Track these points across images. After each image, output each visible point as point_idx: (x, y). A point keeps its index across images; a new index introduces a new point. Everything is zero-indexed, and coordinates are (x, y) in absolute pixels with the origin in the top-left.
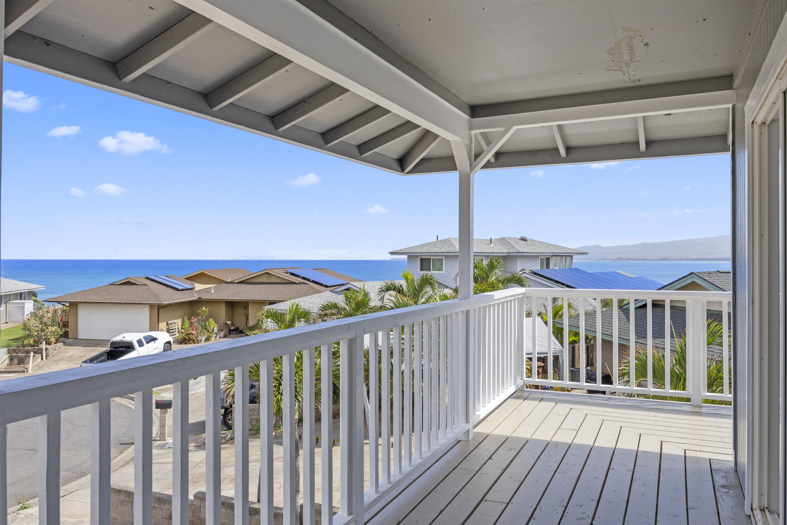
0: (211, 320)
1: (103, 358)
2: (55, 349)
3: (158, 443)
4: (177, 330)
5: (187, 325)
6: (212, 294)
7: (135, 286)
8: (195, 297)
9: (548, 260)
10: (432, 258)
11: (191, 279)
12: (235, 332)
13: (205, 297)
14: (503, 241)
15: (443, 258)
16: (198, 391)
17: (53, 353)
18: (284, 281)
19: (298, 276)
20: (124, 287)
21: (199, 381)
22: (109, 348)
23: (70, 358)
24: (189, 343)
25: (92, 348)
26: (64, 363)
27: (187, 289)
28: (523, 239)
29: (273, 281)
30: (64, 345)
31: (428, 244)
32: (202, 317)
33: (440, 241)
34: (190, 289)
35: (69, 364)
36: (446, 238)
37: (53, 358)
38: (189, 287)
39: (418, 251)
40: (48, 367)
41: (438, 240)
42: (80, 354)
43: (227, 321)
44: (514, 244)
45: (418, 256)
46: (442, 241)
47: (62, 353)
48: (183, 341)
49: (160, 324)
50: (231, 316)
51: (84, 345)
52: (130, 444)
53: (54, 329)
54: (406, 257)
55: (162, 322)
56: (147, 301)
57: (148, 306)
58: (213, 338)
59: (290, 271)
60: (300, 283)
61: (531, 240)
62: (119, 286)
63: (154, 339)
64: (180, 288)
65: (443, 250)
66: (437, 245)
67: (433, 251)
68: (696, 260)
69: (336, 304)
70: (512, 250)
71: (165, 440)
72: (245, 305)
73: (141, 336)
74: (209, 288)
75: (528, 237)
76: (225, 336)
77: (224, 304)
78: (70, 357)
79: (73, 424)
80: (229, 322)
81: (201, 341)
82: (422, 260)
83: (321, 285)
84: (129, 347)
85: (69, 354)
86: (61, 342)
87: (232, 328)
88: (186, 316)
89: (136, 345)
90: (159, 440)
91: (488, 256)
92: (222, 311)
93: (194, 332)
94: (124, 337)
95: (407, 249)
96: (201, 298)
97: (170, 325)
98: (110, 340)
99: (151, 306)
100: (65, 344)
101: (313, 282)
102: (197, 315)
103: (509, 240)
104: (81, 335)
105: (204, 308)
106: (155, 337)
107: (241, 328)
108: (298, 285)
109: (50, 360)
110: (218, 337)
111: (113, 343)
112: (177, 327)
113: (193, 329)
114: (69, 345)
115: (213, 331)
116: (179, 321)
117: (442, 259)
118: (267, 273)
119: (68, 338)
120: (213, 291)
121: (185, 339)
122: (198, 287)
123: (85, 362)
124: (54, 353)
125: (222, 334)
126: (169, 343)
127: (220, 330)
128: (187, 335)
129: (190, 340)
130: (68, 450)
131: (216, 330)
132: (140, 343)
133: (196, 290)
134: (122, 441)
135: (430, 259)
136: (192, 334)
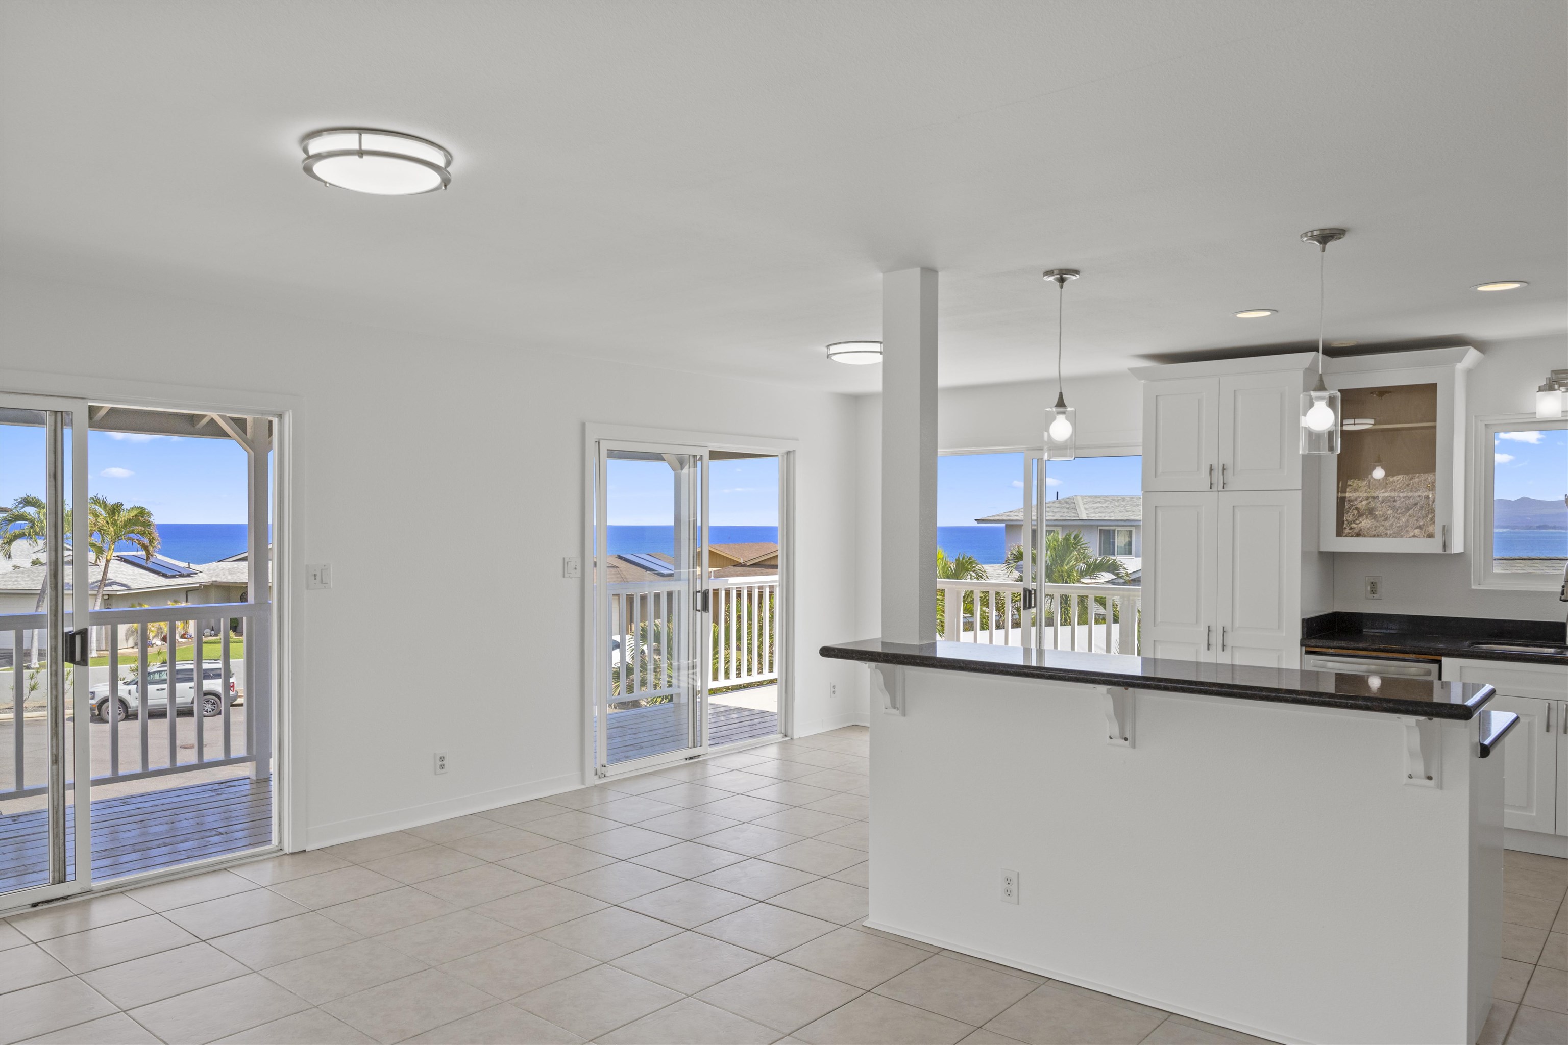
33: (1060, 501)
41: (1059, 498)
46: (1063, 501)
65: (1057, 517)
66: (1052, 508)
95: (1005, 514)
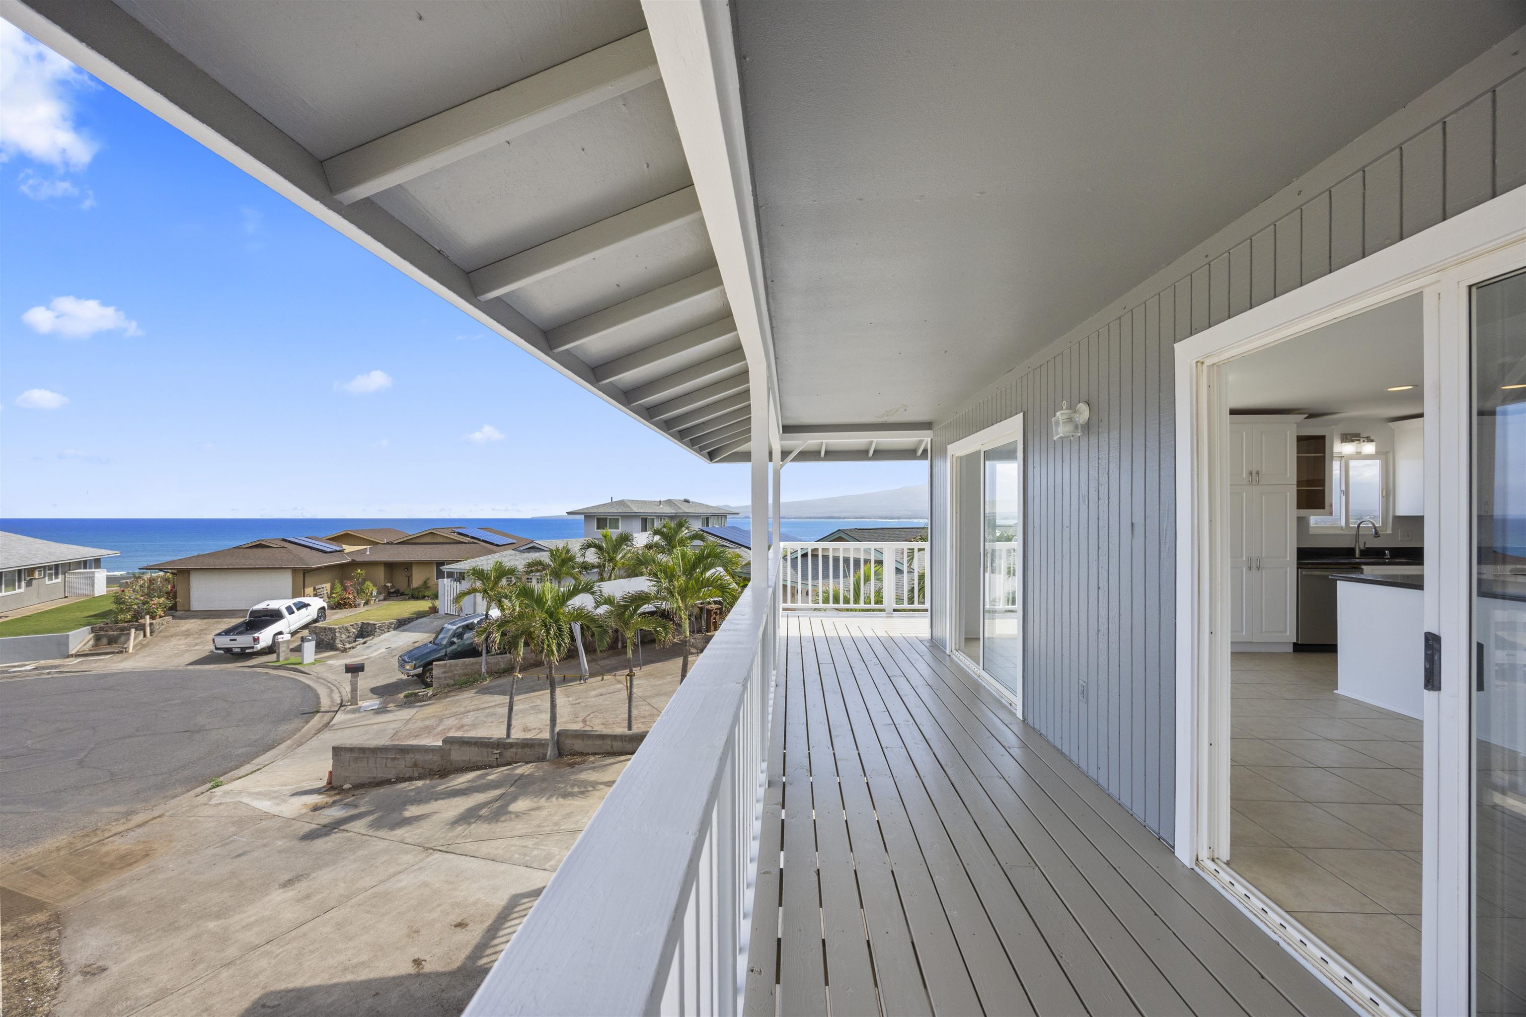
0: (368, 583)
1: (241, 629)
2: (162, 624)
3: (350, 707)
4: (326, 595)
5: (339, 588)
6: (368, 555)
7: (269, 549)
8: (348, 560)
9: (707, 519)
10: (609, 517)
11: (334, 539)
12: (395, 595)
13: (359, 559)
14: (669, 502)
15: (620, 518)
16: (371, 655)
17: (159, 628)
18: (452, 541)
19: (467, 536)
20: (255, 550)
21: (369, 645)
22: (248, 618)
23: (187, 633)
24: (345, 608)
25: (216, 620)
26: (180, 639)
27: (336, 551)
28: (687, 501)
29: (438, 541)
30: (173, 619)
31: (604, 504)
32: (358, 580)
34: (339, 551)
35: (188, 639)
36: (621, 499)
37: (161, 634)
38: (338, 549)
39: (595, 511)
40: (157, 645)
42: (200, 628)
43: (387, 583)
44: (679, 505)
45: (594, 516)
47: (173, 627)
48: (339, 605)
49: (306, 590)
50: (390, 577)
51: (203, 617)
52: (313, 713)
53: (162, 600)
54: (582, 517)
55: (309, 587)
56: (291, 565)
57: (290, 570)
58: (372, 602)
59: (457, 530)
60: (470, 543)
61: (693, 502)
62: (248, 550)
63: (306, 605)
64: (328, 550)
65: (620, 511)
66: (613, 506)
67: (611, 511)
68: (807, 518)
69: (540, 561)
70: (679, 511)
71: (357, 704)
72: (407, 566)
73: (290, 602)
74: (362, 550)
75: (691, 500)
76: (385, 600)
77: (383, 565)
78: (186, 631)
79: (226, 701)
80: (389, 585)
81: (359, 605)
82: (598, 519)
83: (492, 544)
84: (275, 616)
85: (183, 629)
86: (169, 615)
87: (392, 590)
88: (337, 579)
89: (285, 612)
90: (350, 705)
91: (659, 516)
92: (380, 573)
93: (351, 596)
94: (268, 605)
95: (584, 509)
96: (355, 561)
97: (318, 591)
98: (248, 610)
99: (295, 571)
100: (174, 617)
101: (483, 541)
102: (351, 578)
103: (675, 502)
104: (195, 606)
105: (359, 571)
106: (307, 603)
107: (402, 590)
108: (467, 545)
109: (156, 636)
110: (377, 600)
111: (253, 612)
112: (325, 592)
113: (349, 593)
114: (181, 618)
115: (372, 593)
116: (328, 586)
117: (618, 519)
118: (432, 533)
119: (177, 611)
120: (368, 553)
121: (339, 604)
122: (348, 549)
123: (219, 634)
124: (161, 628)
125: (382, 597)
126: (323, 608)
127: (379, 593)
128: (341, 599)
129: (345, 604)
130: (237, 727)
131: (375, 593)
132: (290, 611)
133: (346, 551)
134: (302, 711)
135: (607, 519)
136: (349, 598)
